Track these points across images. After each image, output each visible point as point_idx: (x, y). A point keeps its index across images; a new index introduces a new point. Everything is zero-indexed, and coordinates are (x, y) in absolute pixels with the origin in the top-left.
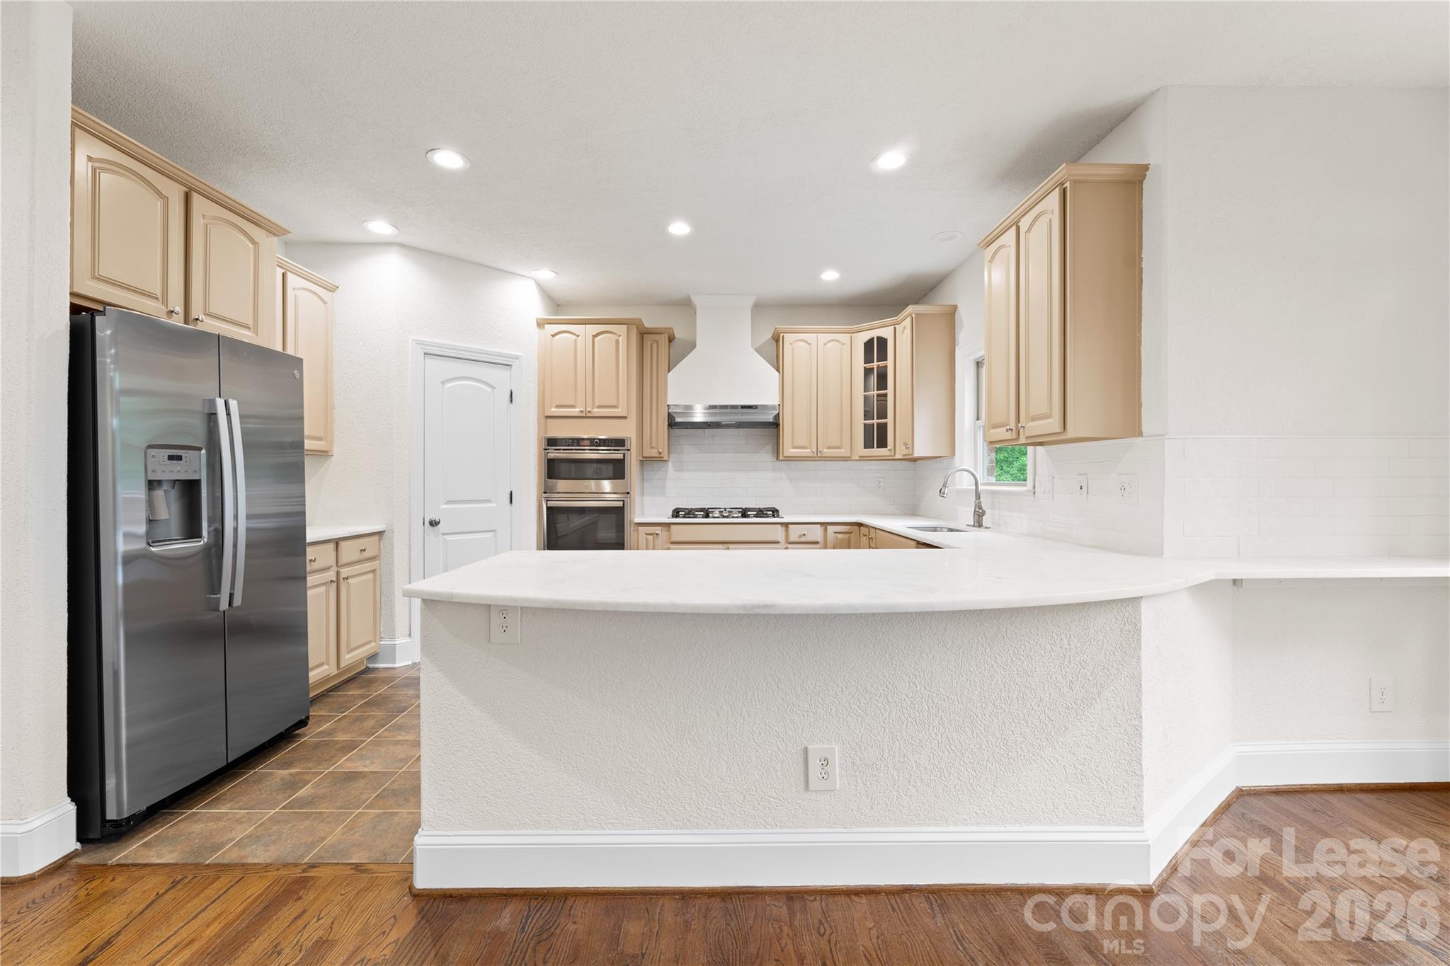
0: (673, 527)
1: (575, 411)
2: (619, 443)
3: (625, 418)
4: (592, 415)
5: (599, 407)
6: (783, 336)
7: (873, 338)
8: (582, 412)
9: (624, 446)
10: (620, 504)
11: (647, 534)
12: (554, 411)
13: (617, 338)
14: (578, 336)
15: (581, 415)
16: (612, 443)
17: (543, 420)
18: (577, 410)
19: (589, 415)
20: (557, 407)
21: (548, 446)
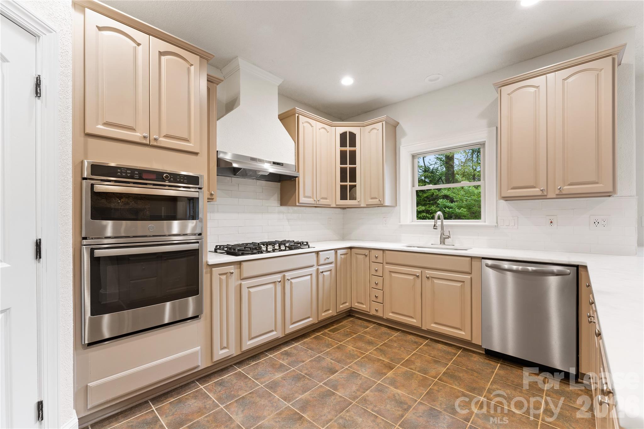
0: (244, 264)
1: (136, 136)
2: (194, 180)
3: (196, 154)
4: (159, 145)
5: (166, 136)
6: (298, 117)
7: (346, 132)
8: (145, 137)
9: (198, 185)
10: (195, 246)
11: (220, 274)
12: (101, 129)
13: (188, 66)
14: (139, 44)
15: (144, 142)
16: (184, 179)
17: (82, 139)
18: (138, 134)
19: (155, 144)
20: (106, 124)
21: (92, 174)
